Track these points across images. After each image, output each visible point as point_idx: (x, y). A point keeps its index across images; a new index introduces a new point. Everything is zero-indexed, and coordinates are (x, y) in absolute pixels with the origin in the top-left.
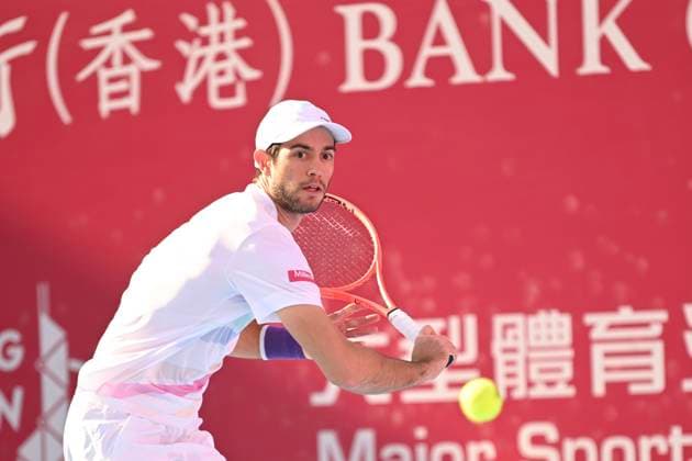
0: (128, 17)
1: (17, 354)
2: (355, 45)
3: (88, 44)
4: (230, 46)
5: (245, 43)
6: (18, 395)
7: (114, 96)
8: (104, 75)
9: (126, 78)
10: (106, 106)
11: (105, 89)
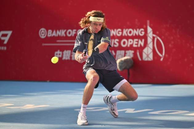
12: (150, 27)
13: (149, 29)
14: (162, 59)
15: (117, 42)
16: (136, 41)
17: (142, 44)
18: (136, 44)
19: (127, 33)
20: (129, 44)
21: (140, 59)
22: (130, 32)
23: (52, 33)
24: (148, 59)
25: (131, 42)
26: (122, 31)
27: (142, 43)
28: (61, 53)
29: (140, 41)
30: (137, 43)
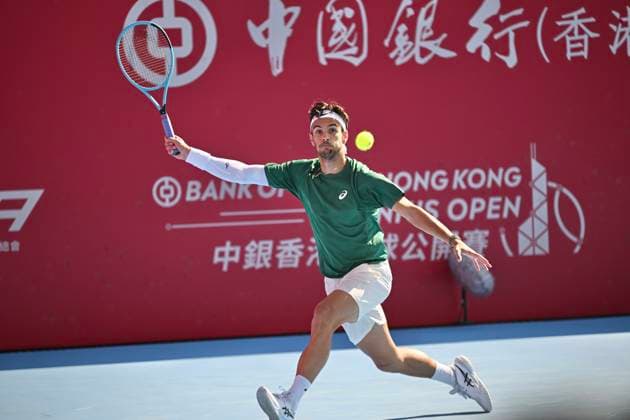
0: (582, 11)
1: (518, 179)
3: (560, 23)
6: (518, 199)
7: (573, 50)
8: (568, 39)
9: (582, 41)
10: (569, 55)
11: (569, 46)
12: (541, 161)
13: (537, 168)
14: (577, 249)
15: (433, 207)
16: (495, 203)
17: (516, 211)
18: (494, 212)
19: (465, 180)
20: (474, 210)
21: (510, 253)
22: (477, 178)
23: (202, 191)
24: (534, 250)
25: (478, 205)
26: (450, 177)
27: (513, 207)
28: (237, 249)
29: (508, 203)
30: (498, 207)
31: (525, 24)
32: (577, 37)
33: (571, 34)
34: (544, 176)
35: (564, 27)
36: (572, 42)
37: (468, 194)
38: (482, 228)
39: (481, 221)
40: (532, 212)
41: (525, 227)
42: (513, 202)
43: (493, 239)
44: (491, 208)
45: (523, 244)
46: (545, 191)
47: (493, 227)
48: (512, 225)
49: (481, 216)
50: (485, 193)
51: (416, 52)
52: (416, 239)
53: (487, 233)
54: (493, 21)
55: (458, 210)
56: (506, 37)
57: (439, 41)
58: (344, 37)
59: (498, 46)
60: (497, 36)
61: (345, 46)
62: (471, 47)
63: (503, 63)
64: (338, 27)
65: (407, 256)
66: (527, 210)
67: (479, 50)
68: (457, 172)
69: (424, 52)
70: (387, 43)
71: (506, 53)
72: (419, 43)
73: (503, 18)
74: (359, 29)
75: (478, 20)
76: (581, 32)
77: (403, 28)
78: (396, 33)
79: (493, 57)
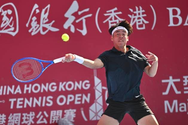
0: (116, 9)
1: (89, 86)
2: (171, 16)
3: (106, 15)
4: (141, 16)
5: (145, 15)
6: (89, 95)
8: (110, 22)
31: (90, 15)
32: (114, 21)
33: (111, 19)
34: (101, 84)
35: (108, 16)
36: (112, 23)
37: (66, 93)
38: (73, 108)
39: (72, 105)
40: (95, 101)
41: (93, 107)
42: (87, 96)
43: (78, 114)
44: (77, 99)
45: (92, 115)
46: (101, 91)
47: (78, 108)
48: (86, 106)
49: (72, 103)
50: (74, 92)
51: (41, 29)
52: (43, 114)
53: (75, 110)
54: (75, 14)
55: (62, 100)
56: (81, 21)
57: (51, 24)
58: (8, 23)
59: (78, 26)
60: (77, 21)
61: (8, 27)
62: (66, 26)
63: (81, 34)
64: (5, 18)
65: (39, 122)
66: (93, 99)
67: (69, 28)
68: (61, 83)
69: (44, 29)
70: (27, 25)
71: (82, 29)
72: (42, 25)
73: (80, 13)
74: (14, 19)
75: (68, 14)
76: (116, 18)
77: (34, 18)
78: (31, 21)
79: (76, 31)
